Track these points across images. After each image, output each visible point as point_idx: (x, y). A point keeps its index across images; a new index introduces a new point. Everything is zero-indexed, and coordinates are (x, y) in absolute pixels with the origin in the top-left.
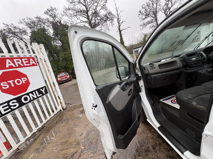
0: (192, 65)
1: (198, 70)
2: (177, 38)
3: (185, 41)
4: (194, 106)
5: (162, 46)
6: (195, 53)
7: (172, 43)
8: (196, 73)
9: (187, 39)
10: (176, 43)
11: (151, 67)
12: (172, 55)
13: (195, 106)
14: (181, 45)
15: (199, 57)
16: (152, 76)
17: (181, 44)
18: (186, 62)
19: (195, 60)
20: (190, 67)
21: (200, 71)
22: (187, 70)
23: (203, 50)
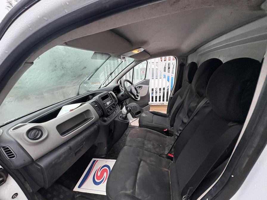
1: (114, 118)
2: (83, 69)
6: (107, 95)
8: (114, 122)
11: (34, 138)
15: (112, 99)
16: (43, 164)
18: (102, 110)
19: (110, 104)
20: (107, 116)
21: (116, 119)
22: (105, 121)
23: (112, 90)
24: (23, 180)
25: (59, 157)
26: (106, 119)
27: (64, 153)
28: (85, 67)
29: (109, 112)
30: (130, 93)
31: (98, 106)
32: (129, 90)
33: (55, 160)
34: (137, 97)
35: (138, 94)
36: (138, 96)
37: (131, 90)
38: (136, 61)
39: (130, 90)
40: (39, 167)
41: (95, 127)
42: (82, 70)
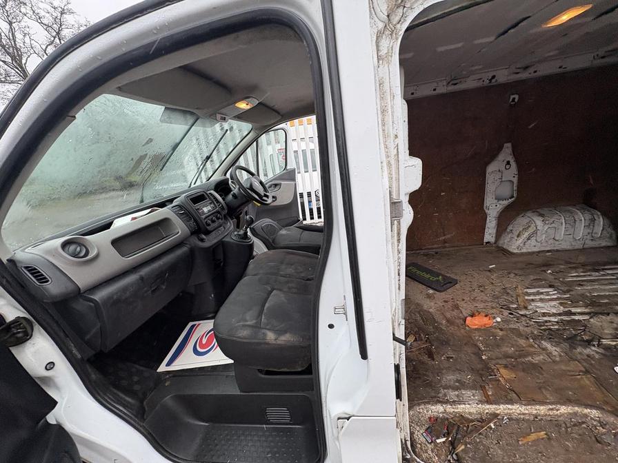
1: (222, 237)
2: (147, 143)
3: (168, 159)
4: (274, 344)
5: (101, 166)
6: (203, 195)
7: (135, 160)
8: (222, 244)
9: (172, 154)
10: (147, 160)
11: (75, 255)
12: (142, 201)
13: (274, 342)
14: (161, 170)
15: (214, 204)
16: (98, 296)
17: (161, 168)
18: (195, 221)
19: (209, 211)
20: (208, 233)
21: (227, 239)
22: (202, 240)
23: (213, 188)
24: (62, 334)
25: (125, 289)
26: (204, 236)
27: (132, 285)
28: (151, 140)
29: (209, 225)
30: (249, 191)
31: (186, 212)
32: (246, 185)
33: (117, 293)
34: (264, 198)
35: (268, 194)
36: (267, 196)
37: (251, 185)
38: (256, 129)
39: (249, 185)
40: (91, 304)
41: (185, 249)
42: (145, 145)
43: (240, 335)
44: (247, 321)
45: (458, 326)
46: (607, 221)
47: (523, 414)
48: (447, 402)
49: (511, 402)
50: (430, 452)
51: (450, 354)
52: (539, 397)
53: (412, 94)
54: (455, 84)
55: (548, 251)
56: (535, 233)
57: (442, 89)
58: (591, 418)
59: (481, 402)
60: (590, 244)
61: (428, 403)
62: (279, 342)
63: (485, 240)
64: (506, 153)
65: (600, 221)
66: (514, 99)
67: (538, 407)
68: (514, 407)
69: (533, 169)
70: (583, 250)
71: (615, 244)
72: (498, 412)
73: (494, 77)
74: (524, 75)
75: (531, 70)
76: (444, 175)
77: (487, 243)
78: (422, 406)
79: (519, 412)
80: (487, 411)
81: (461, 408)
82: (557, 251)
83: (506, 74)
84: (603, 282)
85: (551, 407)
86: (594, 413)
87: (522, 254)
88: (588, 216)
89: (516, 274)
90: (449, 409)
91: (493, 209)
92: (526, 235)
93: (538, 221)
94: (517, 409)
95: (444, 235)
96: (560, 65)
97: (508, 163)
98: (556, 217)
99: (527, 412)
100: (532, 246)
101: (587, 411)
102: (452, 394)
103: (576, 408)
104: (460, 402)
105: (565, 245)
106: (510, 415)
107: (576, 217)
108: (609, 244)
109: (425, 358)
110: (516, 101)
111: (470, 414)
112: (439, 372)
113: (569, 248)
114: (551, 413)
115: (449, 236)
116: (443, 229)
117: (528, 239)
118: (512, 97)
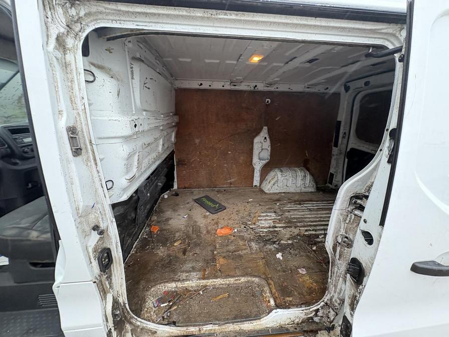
0: (26, 152)
13: (36, 239)
19: (30, 142)
20: (24, 159)
22: (14, 164)
43: (5, 234)
44: (20, 224)
45: (211, 235)
46: (311, 177)
47: (223, 284)
48: (179, 280)
49: (216, 277)
50: (152, 313)
51: (197, 251)
52: (232, 273)
53: (210, 86)
54: (235, 85)
55: (284, 193)
56: (277, 181)
57: (228, 87)
58: (255, 283)
59: (199, 279)
60: (304, 190)
61: (167, 282)
62: (39, 239)
63: (254, 185)
64: (264, 132)
65: (308, 177)
66: (268, 101)
67: (230, 279)
68: (217, 280)
69: (279, 144)
70: (301, 193)
71: (315, 191)
72: (208, 284)
73: (256, 86)
74: (272, 89)
75: (275, 87)
76: (230, 140)
77: (255, 186)
78: (162, 285)
79: (219, 283)
80: (202, 284)
81: (187, 284)
82: (289, 193)
83: (263, 86)
84: (300, 211)
85: (237, 278)
86: (256, 280)
87: (270, 194)
88: (303, 174)
89: (260, 205)
90: (179, 285)
91: (258, 165)
92: (272, 182)
93: (279, 174)
94: (219, 282)
95: (230, 179)
96: (289, 87)
97: (265, 138)
98: (288, 173)
99: (224, 283)
100: (276, 189)
101: (254, 279)
102: (184, 275)
103: (249, 278)
104: (187, 280)
105: (292, 190)
106: (215, 285)
107: (297, 174)
108: (313, 191)
109: (180, 255)
110: (269, 102)
111: (192, 287)
112: (185, 262)
113: (294, 191)
114: (236, 282)
115: (232, 180)
116: (229, 175)
117: (274, 185)
118: (267, 100)
